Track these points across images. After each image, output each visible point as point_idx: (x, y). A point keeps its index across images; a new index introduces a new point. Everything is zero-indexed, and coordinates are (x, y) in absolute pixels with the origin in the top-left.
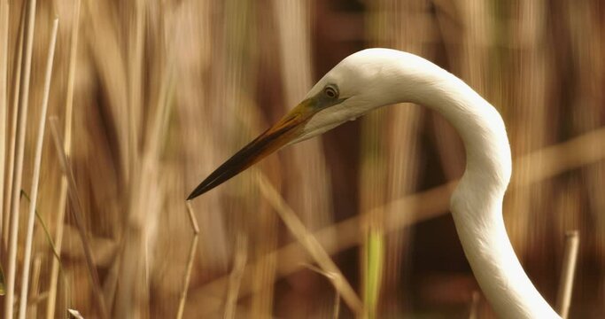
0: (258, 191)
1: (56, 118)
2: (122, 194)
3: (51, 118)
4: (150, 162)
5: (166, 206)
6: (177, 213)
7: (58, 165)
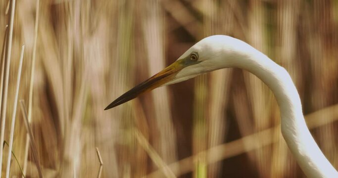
0: (136, 141)
1: (23, 100)
2: (60, 143)
3: (20, 101)
4: (76, 125)
5: (84, 150)
6: (91, 153)
7: (25, 127)
